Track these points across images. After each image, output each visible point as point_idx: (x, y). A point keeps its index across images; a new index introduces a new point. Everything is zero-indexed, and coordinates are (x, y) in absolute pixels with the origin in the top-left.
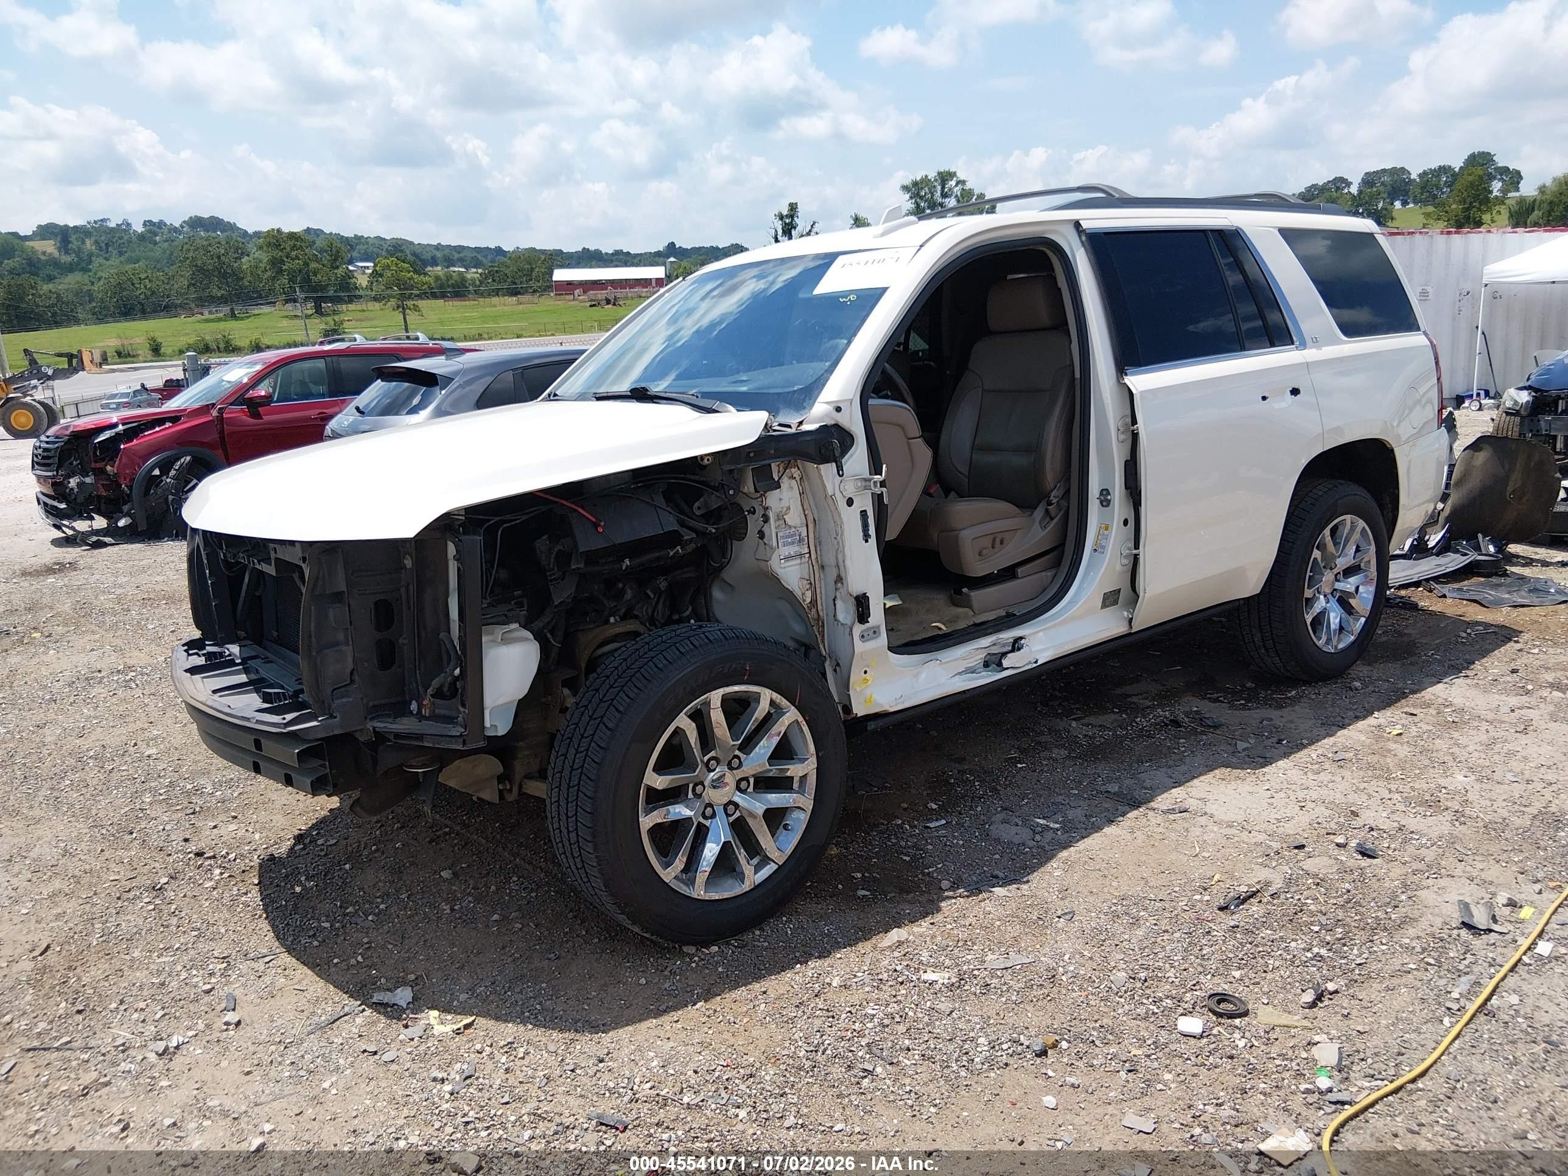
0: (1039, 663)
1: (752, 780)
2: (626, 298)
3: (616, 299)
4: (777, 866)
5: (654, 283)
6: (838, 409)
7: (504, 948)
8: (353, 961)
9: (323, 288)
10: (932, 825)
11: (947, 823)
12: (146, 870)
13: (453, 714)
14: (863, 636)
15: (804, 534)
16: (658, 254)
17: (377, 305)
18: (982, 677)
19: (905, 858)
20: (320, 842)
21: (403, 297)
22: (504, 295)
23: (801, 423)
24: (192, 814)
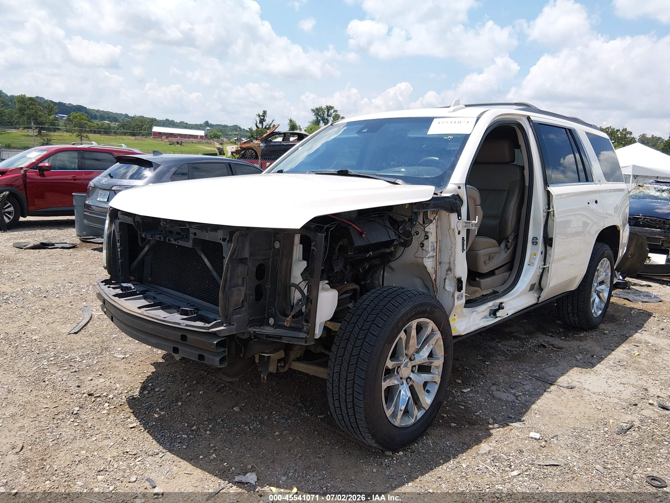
0: (509, 315)
1: (417, 367)
2: (186, 142)
3: (181, 142)
4: (425, 411)
5: (199, 137)
6: (459, 188)
7: (289, 451)
8: (211, 458)
9: (43, 124)
10: (465, 391)
11: (471, 390)
12: (62, 402)
13: (301, 327)
14: (458, 298)
15: (435, 247)
16: (201, 125)
17: (68, 134)
18: (490, 321)
19: (461, 407)
20: (157, 390)
21: (81, 131)
22: (128, 135)
23: (441, 192)
24: (75, 372)
